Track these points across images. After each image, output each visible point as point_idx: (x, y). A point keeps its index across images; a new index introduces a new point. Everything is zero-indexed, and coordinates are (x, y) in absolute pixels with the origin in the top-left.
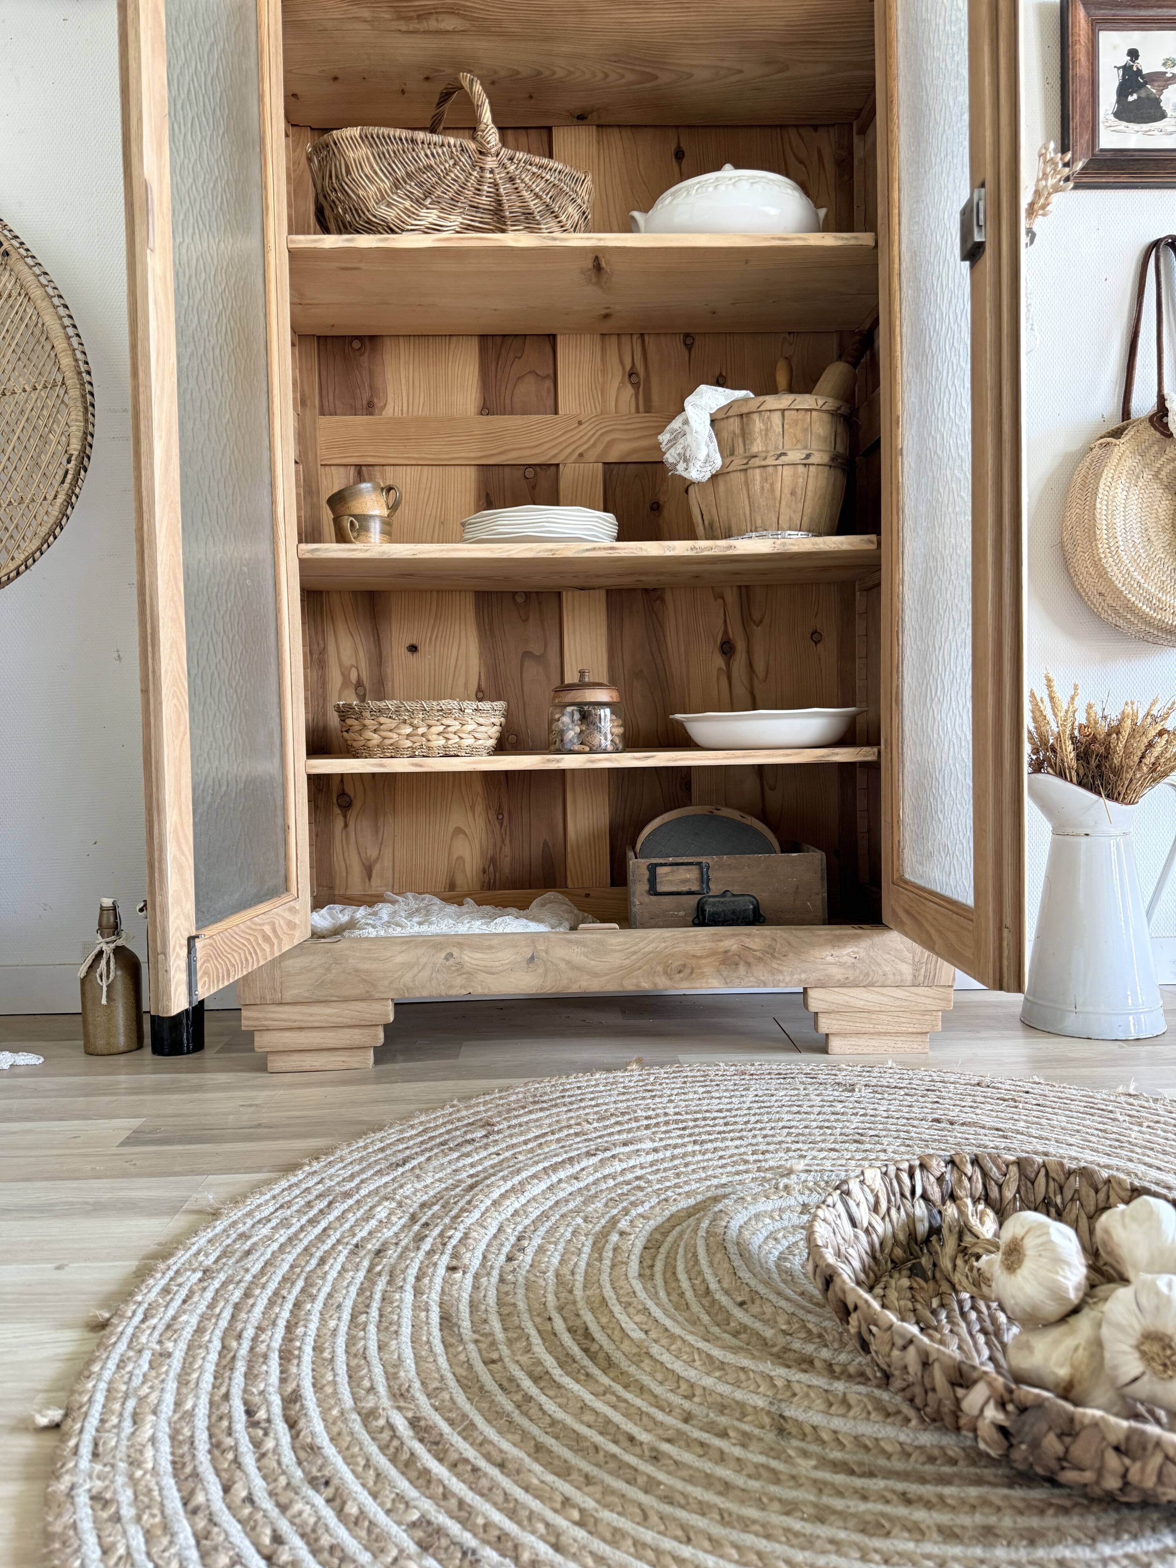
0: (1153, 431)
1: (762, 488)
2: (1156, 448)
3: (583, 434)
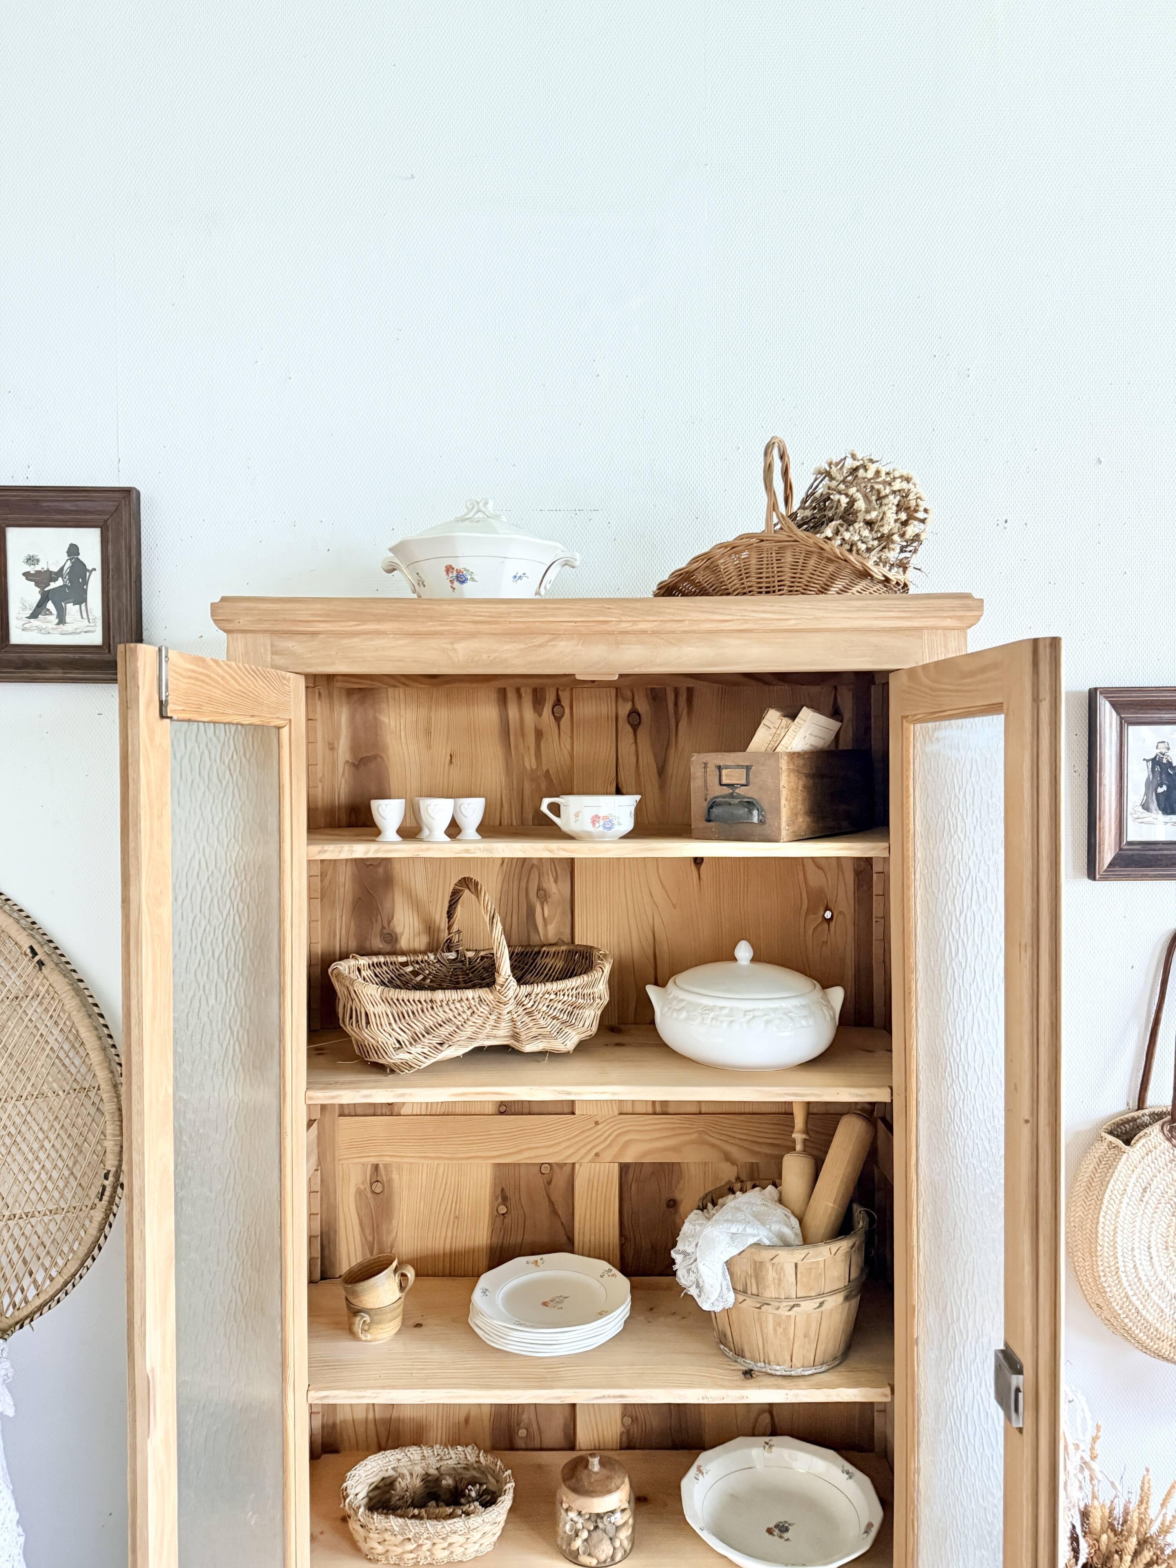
1: (775, 1330)
3: (598, 1134)
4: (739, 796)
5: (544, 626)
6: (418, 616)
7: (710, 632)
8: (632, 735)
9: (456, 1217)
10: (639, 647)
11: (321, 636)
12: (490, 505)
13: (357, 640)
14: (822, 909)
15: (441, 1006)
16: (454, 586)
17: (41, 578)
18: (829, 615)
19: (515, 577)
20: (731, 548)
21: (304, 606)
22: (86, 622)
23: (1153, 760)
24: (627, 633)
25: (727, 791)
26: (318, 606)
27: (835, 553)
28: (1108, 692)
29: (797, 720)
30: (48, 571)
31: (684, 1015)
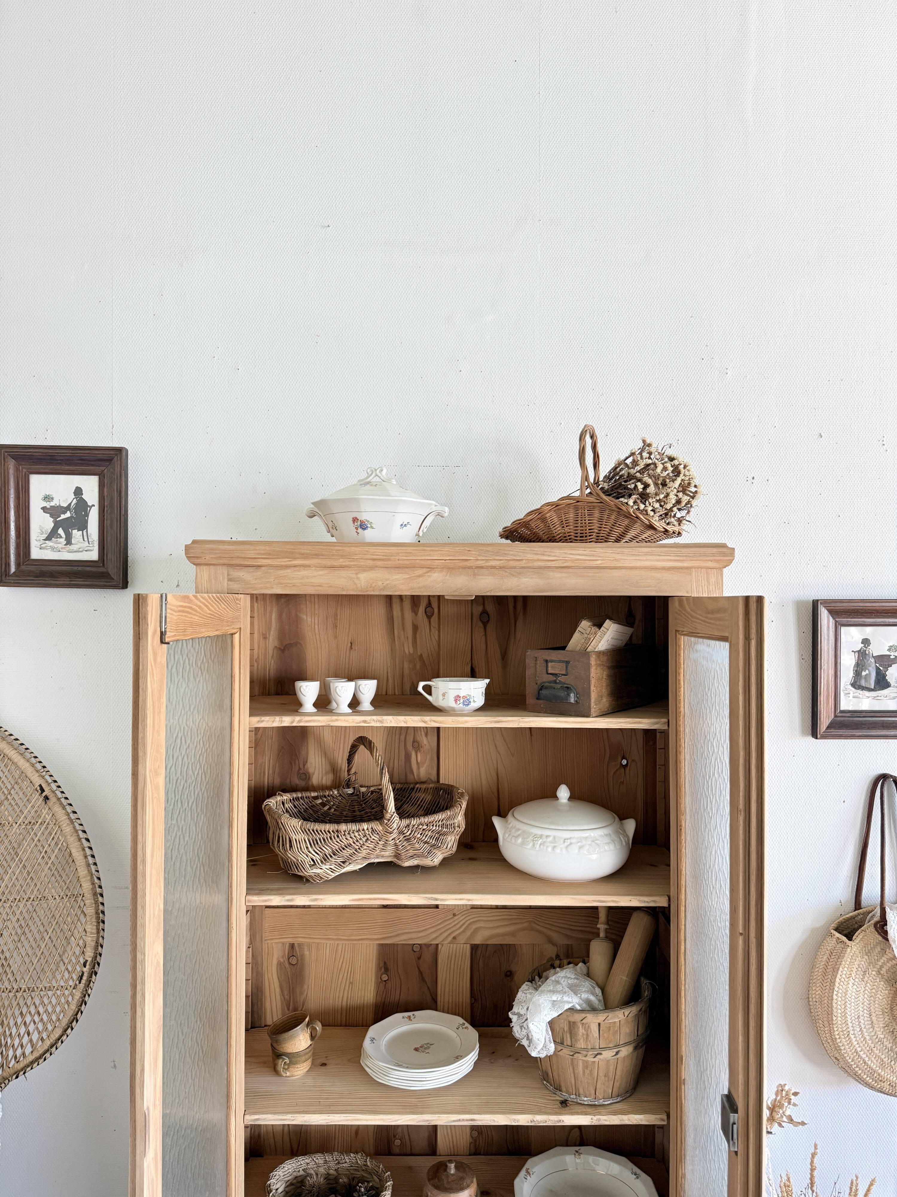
0: (878, 936)
1: (584, 1072)
2: (878, 949)
3: (456, 922)
4: (560, 682)
5: (423, 562)
6: (333, 555)
7: (540, 568)
8: (482, 630)
9: (351, 983)
10: (490, 577)
11: (263, 568)
12: (385, 471)
13: (289, 571)
14: (620, 759)
15: (345, 835)
16: (358, 531)
17: (54, 511)
18: (625, 558)
19: (402, 525)
20: (555, 506)
21: (252, 548)
22: (86, 544)
23: (859, 652)
24: (482, 567)
25: (552, 678)
26: (263, 547)
27: (629, 512)
28: (827, 603)
29: (602, 628)
30: (60, 507)
31: (520, 840)
